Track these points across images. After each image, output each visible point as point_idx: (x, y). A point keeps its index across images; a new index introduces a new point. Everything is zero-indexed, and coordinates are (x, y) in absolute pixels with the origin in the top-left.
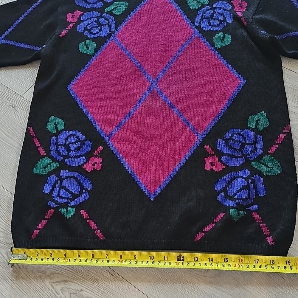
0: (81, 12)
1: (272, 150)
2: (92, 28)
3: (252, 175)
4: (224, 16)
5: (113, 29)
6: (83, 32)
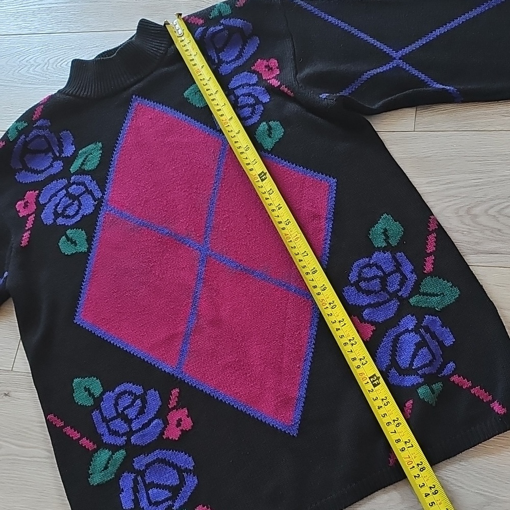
0: (35, 191)
1: (429, 267)
2: (65, 209)
3: (420, 320)
4: (253, 96)
5: (98, 194)
6: (55, 221)
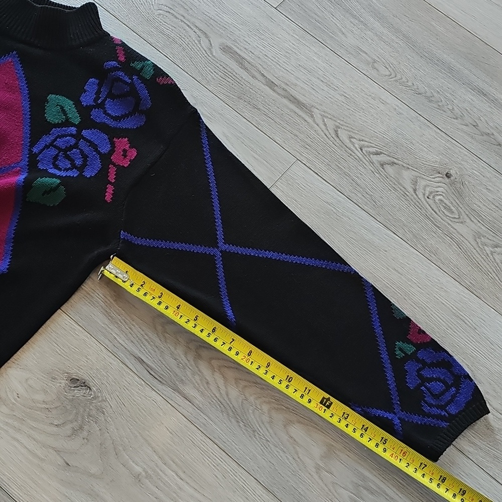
4: (85, 161)
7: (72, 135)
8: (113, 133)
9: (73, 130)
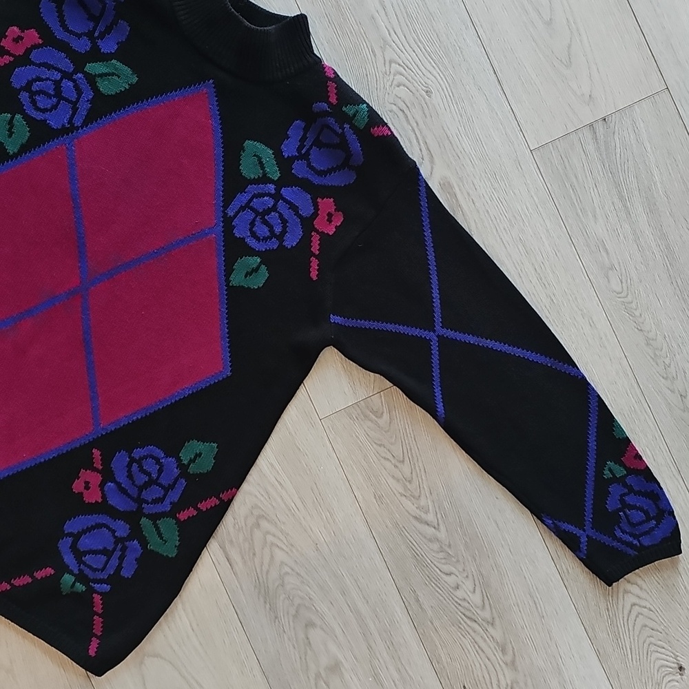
0: (39, 38)
1: (183, 516)
2: (40, 92)
3: (130, 538)
5: (78, 122)
6: (20, 90)
7: (269, 195)
8: (317, 192)
9: (271, 188)
